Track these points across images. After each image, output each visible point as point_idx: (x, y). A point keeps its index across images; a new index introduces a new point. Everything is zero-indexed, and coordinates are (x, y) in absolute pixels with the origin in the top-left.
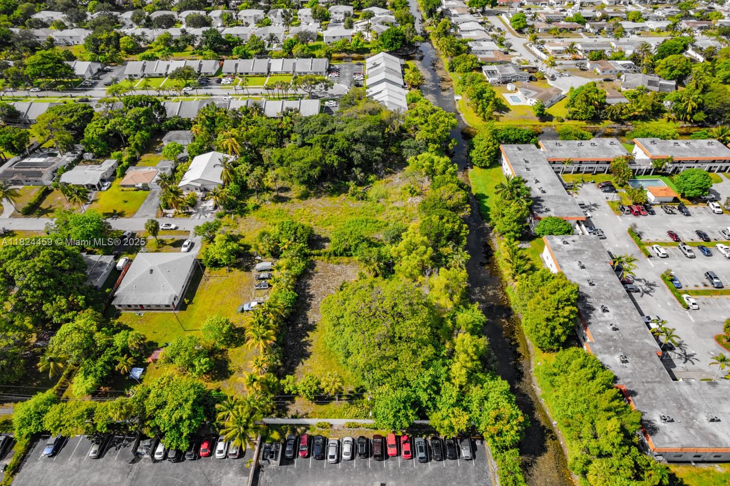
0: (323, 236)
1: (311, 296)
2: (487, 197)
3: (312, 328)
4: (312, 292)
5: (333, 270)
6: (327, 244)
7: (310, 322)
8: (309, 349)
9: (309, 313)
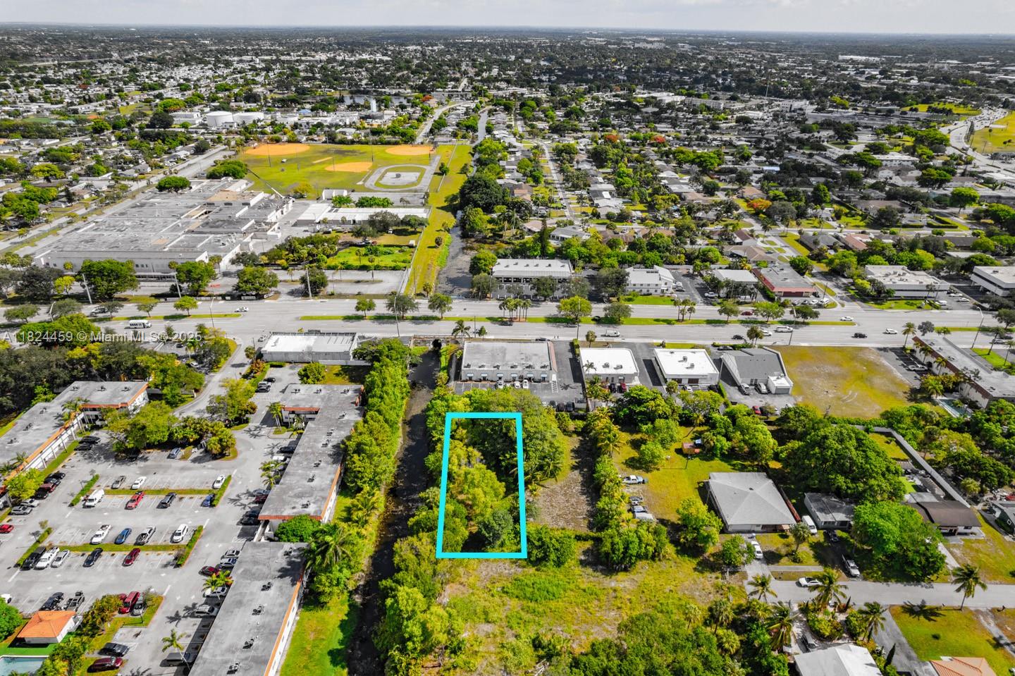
0: (590, 570)
1: (583, 494)
2: (331, 653)
3: (574, 468)
4: (583, 497)
5: (567, 522)
6: (583, 558)
7: (577, 472)
8: (572, 454)
9: (580, 479)
